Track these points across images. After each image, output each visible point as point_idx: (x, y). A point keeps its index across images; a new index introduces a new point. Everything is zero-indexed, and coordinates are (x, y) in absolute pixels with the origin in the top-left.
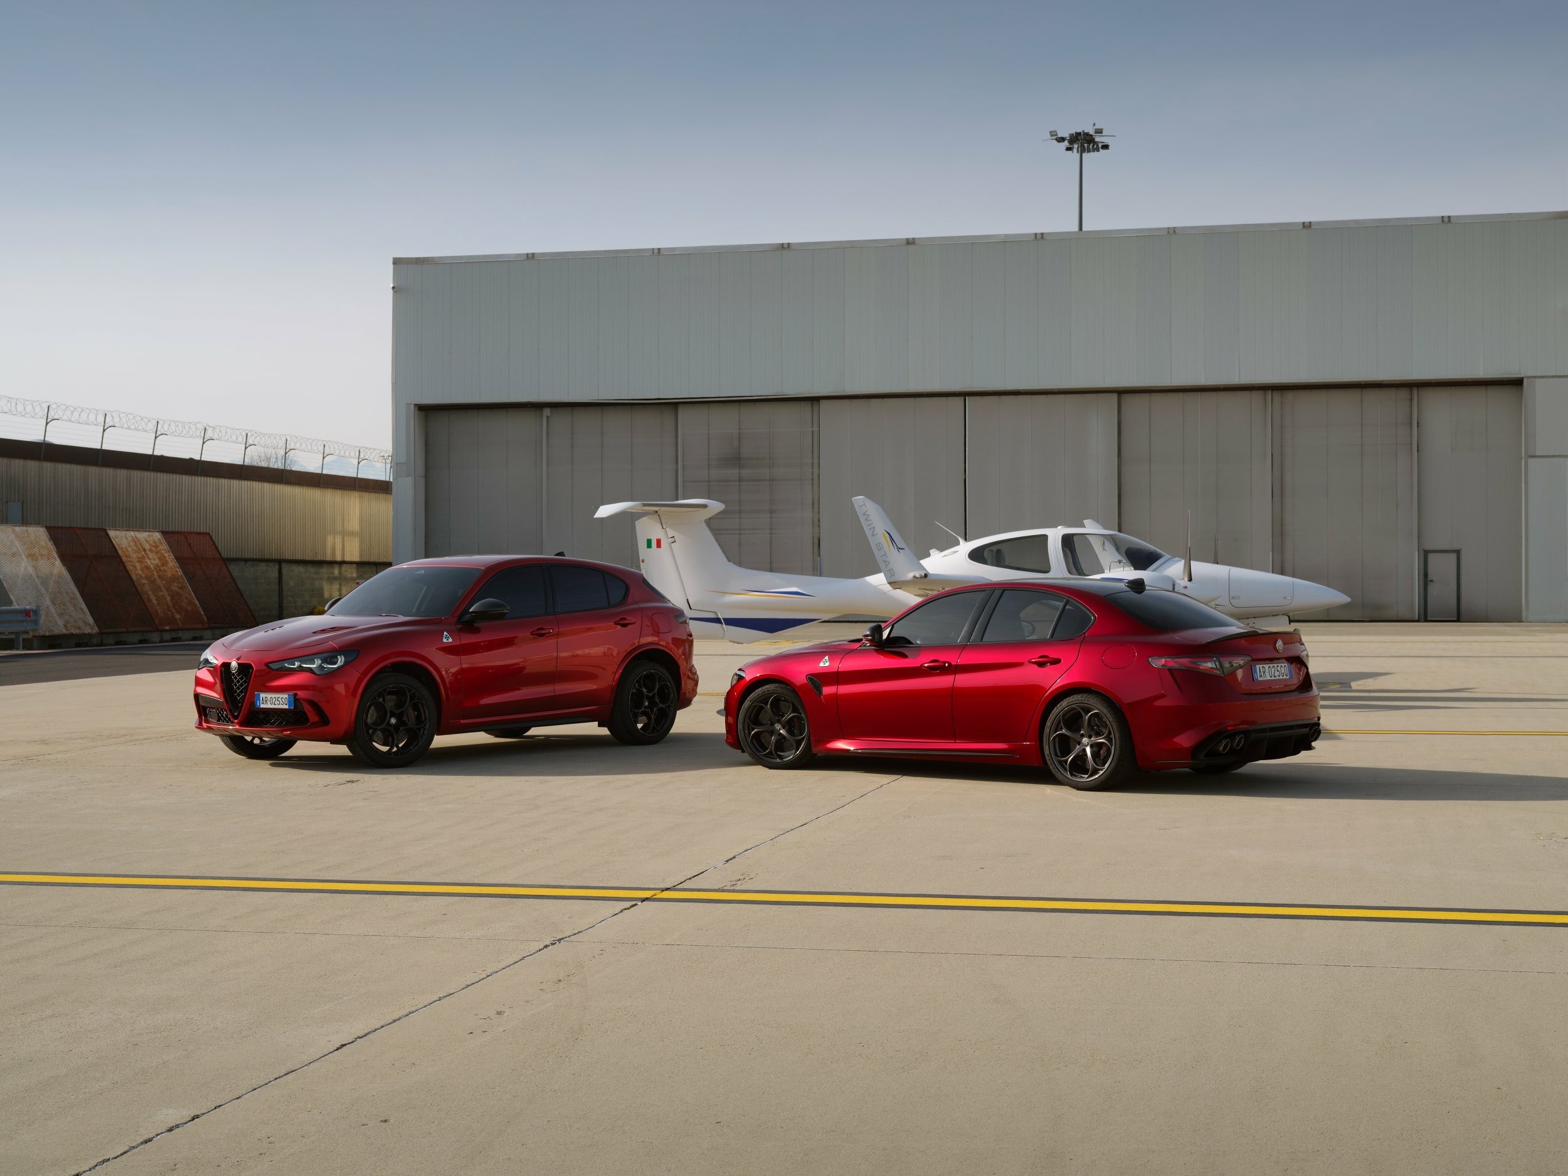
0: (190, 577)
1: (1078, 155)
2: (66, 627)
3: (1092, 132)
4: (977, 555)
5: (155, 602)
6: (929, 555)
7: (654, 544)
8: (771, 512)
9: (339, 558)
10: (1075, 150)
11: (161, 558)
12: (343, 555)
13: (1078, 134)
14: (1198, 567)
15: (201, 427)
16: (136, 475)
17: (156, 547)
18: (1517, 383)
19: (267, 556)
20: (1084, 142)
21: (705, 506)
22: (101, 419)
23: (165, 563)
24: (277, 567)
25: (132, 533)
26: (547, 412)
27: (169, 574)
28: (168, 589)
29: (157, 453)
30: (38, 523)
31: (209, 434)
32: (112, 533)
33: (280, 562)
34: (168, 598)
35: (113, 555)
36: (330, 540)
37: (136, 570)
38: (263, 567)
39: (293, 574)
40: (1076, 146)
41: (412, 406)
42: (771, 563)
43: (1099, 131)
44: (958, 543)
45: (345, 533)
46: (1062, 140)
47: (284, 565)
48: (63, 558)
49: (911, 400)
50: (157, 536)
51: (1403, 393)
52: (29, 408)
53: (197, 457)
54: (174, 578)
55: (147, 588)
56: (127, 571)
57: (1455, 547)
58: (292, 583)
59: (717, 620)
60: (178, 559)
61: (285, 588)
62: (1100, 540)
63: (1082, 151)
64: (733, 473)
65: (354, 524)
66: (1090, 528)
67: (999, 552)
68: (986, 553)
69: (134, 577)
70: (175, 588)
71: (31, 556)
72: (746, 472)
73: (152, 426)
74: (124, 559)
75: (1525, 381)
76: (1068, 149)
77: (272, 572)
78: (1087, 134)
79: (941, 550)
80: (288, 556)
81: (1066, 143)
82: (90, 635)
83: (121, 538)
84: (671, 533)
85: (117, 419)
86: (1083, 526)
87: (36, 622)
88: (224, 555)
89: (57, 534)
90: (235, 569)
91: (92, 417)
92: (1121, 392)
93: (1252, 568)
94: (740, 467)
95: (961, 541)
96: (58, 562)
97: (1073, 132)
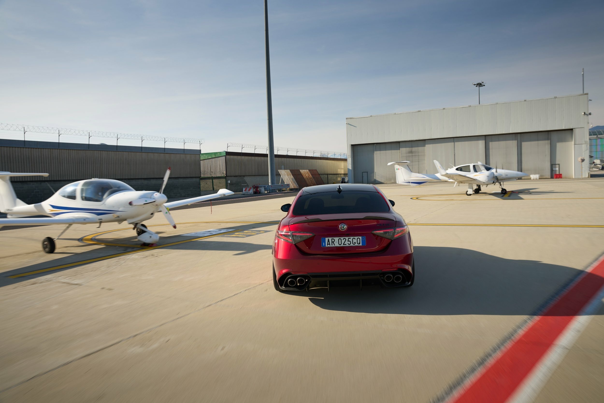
0: (314, 178)
1: (479, 88)
2: (294, 187)
3: (481, 83)
4: (457, 169)
5: (308, 182)
6: (448, 170)
7: (398, 169)
8: (418, 162)
9: (340, 173)
10: (478, 87)
11: (309, 174)
12: (341, 173)
13: (478, 83)
14: (499, 170)
15: (313, 151)
16: (303, 160)
17: (308, 173)
18: (572, 130)
19: (325, 173)
20: (480, 85)
21: (407, 162)
22: (296, 150)
23: (309, 175)
24: (327, 175)
25: (304, 170)
26: (375, 145)
27: (310, 177)
28: (310, 180)
29: (306, 156)
30: (288, 169)
31: (315, 152)
32: (300, 170)
33: (327, 174)
34: (310, 181)
35: (301, 174)
36: (338, 170)
37: (305, 177)
38: (324, 175)
39: (330, 176)
40: (478, 86)
41: (350, 145)
42: (419, 171)
43: (483, 83)
44: (453, 167)
45: (341, 169)
46: (475, 85)
47: (328, 175)
48: (293, 175)
49: (443, 139)
50: (308, 170)
51: (547, 133)
52: (285, 149)
53: (313, 156)
54: (311, 178)
55: (307, 180)
56: (303, 177)
57: (559, 163)
58: (330, 178)
59: (409, 182)
60: (312, 174)
61: (329, 179)
62: (481, 166)
63: (479, 86)
64: (411, 154)
65: (342, 167)
66: (479, 163)
67: (461, 169)
68: (459, 169)
69: (304, 178)
70: (311, 179)
71: (288, 175)
72: (413, 154)
73: (305, 151)
74: (303, 175)
75: (574, 129)
76: (476, 86)
77: (326, 176)
78: (480, 83)
79: (450, 168)
80: (329, 173)
81: (476, 85)
82: (298, 188)
83: (302, 171)
84: (401, 167)
85: (299, 150)
86: (478, 163)
87: (289, 187)
88: (319, 173)
89: (292, 171)
90: (320, 175)
91: (295, 150)
92: (485, 136)
93: (513, 170)
94: (412, 153)
95: (454, 167)
96: (292, 176)
97: (477, 83)
